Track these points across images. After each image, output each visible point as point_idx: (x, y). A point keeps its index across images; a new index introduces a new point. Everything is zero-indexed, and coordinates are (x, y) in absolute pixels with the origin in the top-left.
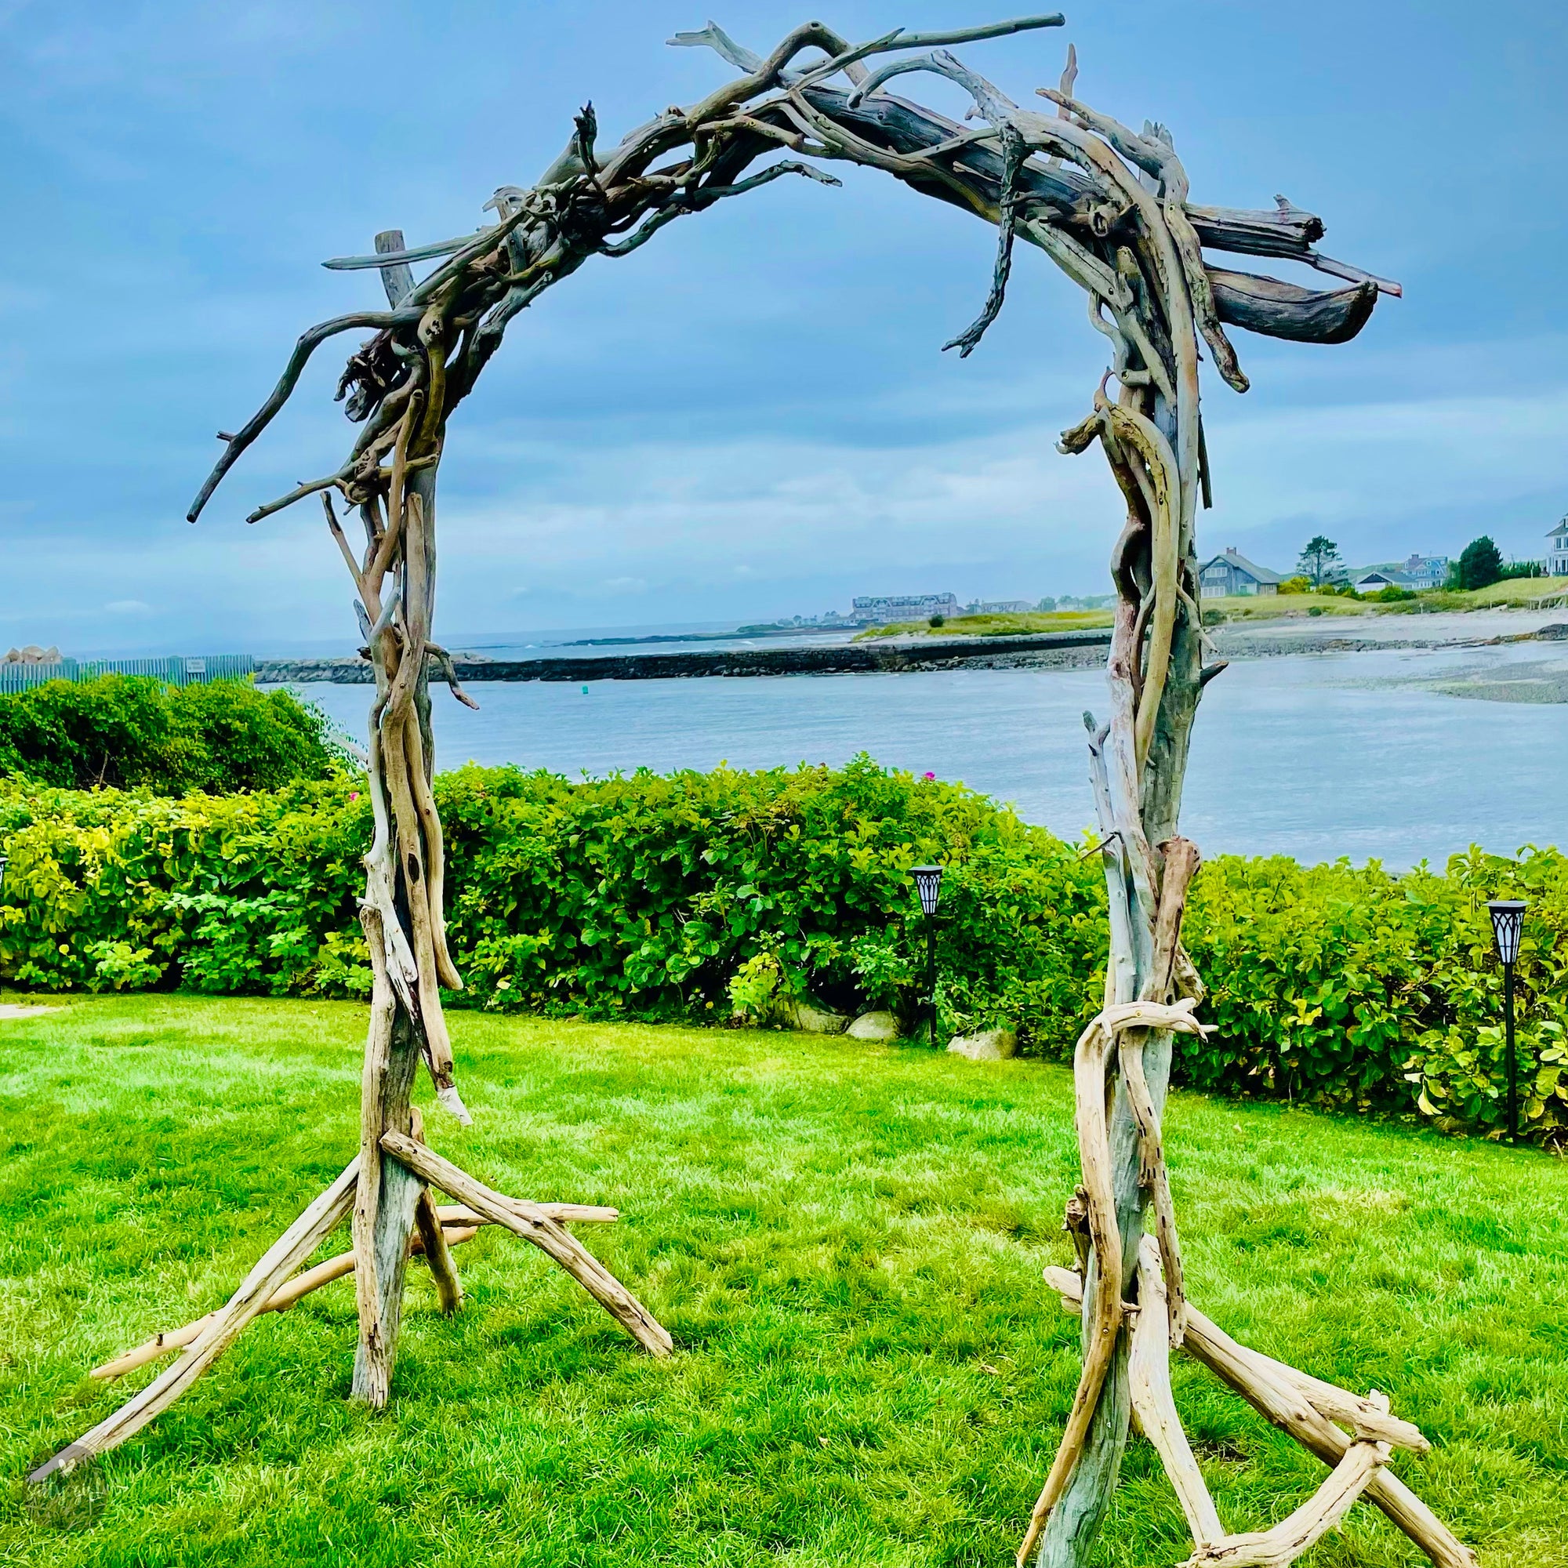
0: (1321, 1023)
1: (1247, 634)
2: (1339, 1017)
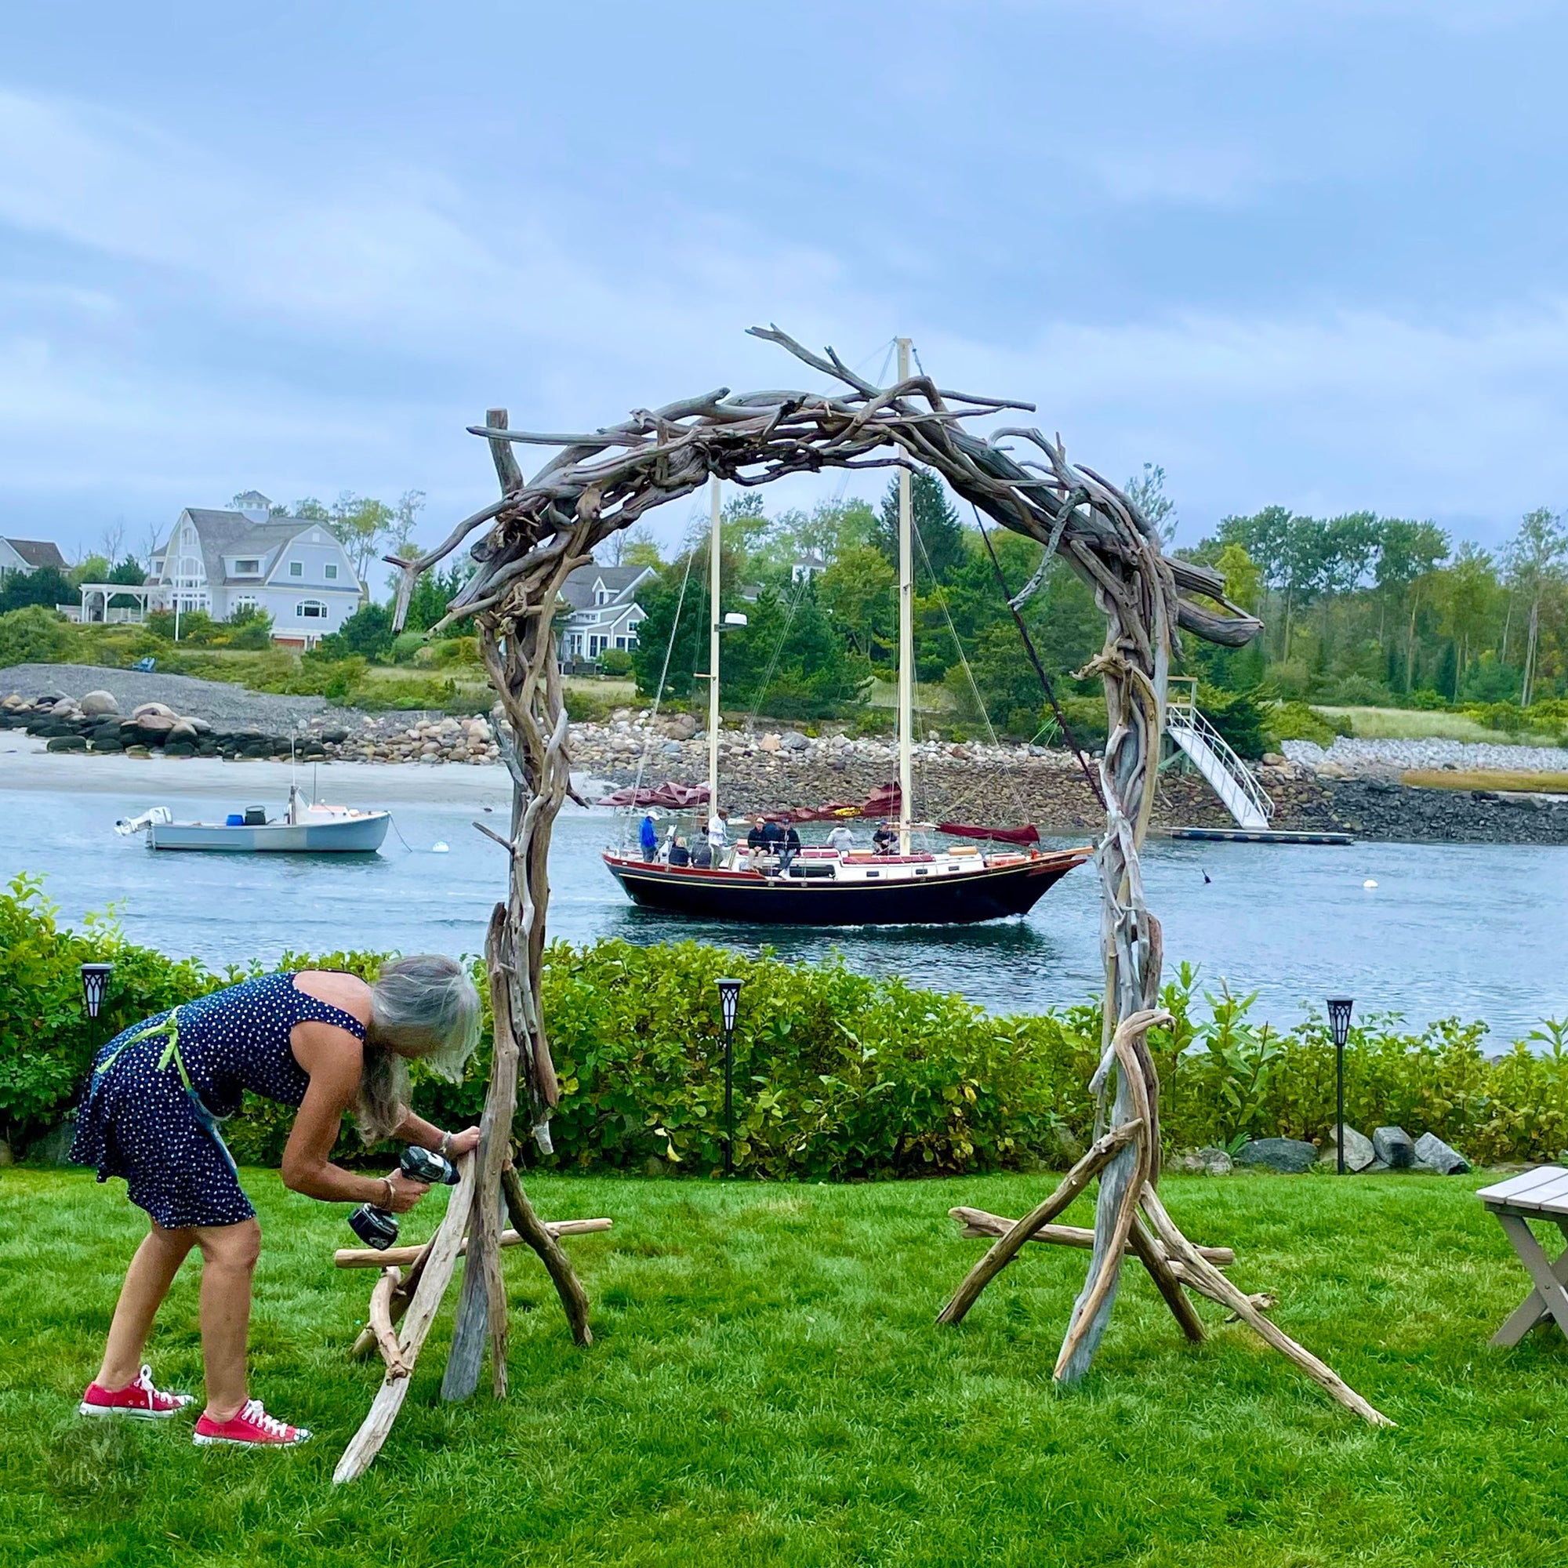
2: (590, 1087)
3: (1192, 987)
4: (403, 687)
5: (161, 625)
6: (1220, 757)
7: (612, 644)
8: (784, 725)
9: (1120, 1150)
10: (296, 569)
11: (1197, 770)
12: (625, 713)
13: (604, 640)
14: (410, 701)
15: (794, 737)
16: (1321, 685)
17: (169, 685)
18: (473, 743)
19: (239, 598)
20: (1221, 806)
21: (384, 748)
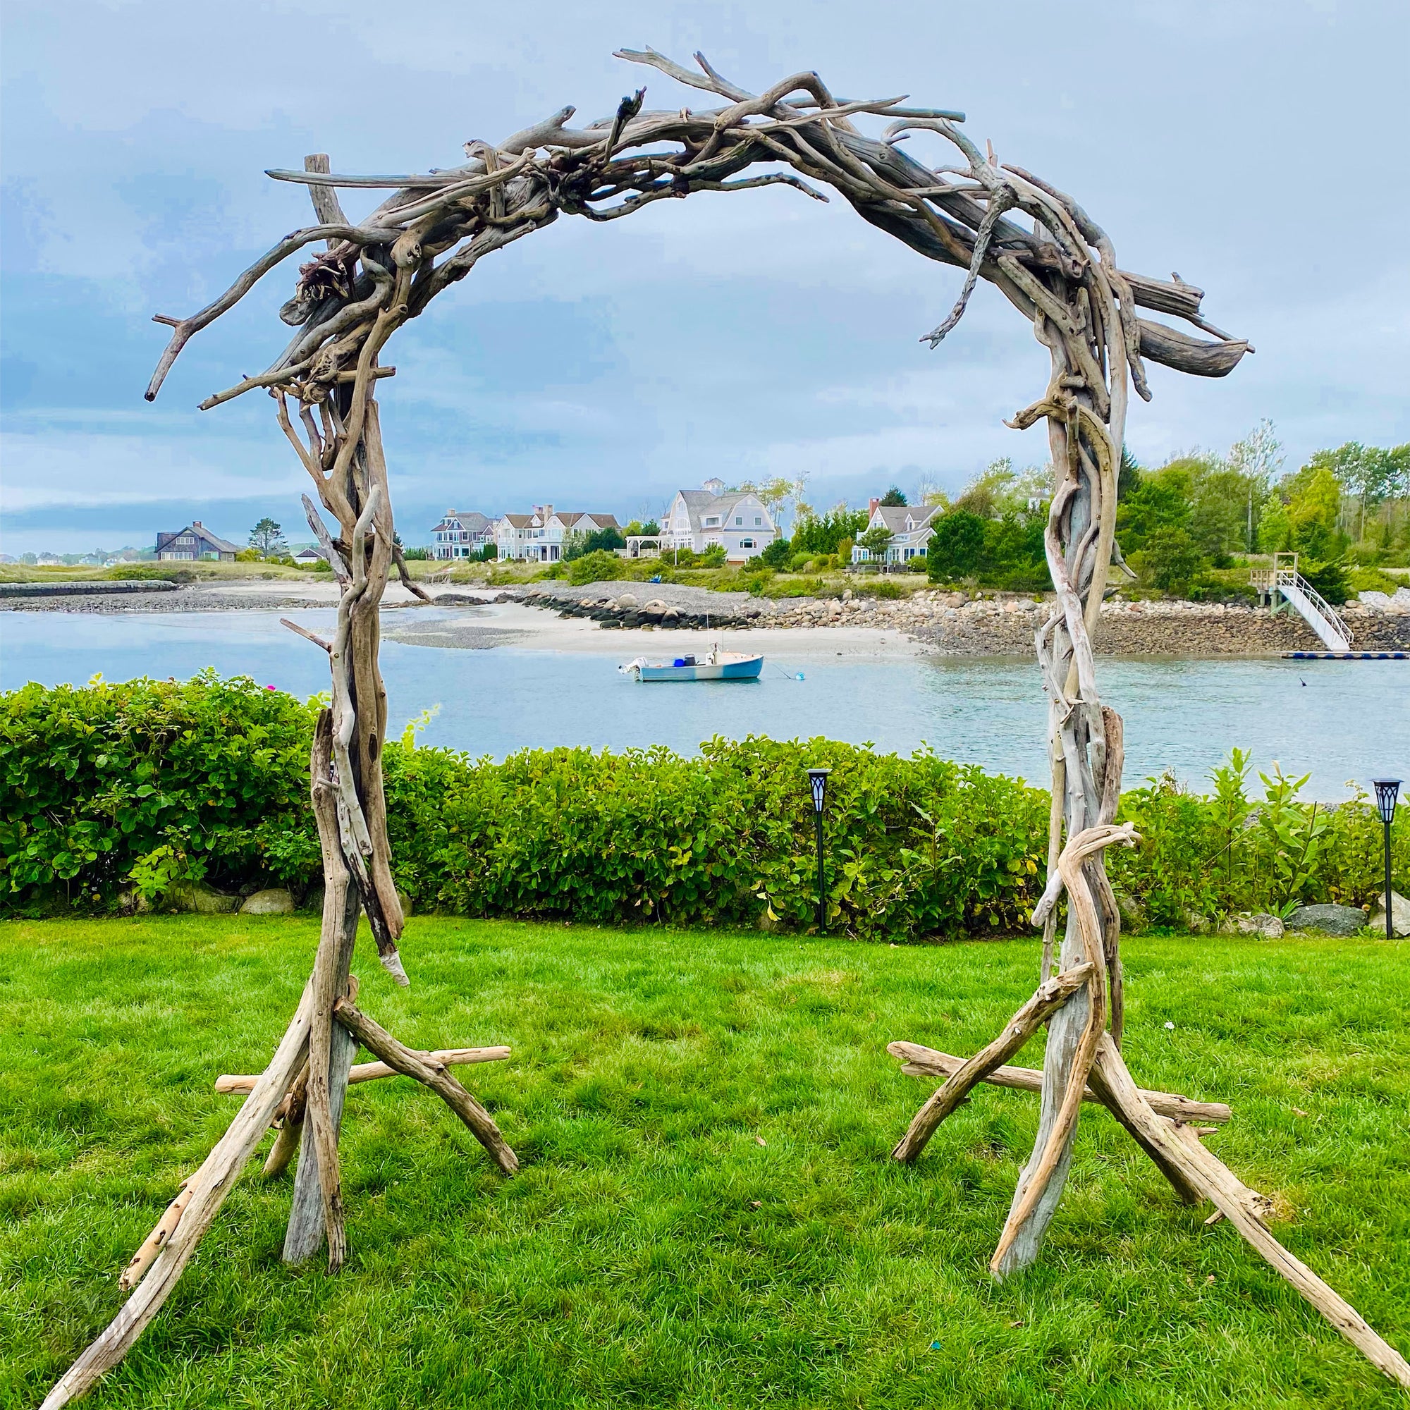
0: (693, 863)
1: (214, 591)
2: (702, 858)
3: (1244, 770)
4: (792, 584)
5: (668, 558)
6: (1314, 604)
7: (917, 554)
8: (1021, 596)
9: (1069, 998)
10: (739, 521)
11: (1299, 614)
12: (922, 593)
13: (912, 551)
14: (796, 592)
15: (1026, 603)
16: (1387, 555)
17: (667, 590)
18: (831, 615)
19: (708, 539)
20: (1316, 637)
21: (781, 620)
